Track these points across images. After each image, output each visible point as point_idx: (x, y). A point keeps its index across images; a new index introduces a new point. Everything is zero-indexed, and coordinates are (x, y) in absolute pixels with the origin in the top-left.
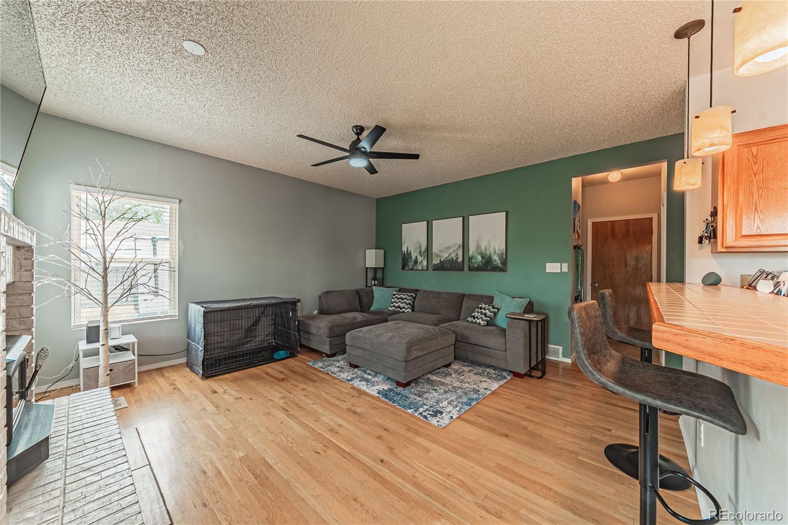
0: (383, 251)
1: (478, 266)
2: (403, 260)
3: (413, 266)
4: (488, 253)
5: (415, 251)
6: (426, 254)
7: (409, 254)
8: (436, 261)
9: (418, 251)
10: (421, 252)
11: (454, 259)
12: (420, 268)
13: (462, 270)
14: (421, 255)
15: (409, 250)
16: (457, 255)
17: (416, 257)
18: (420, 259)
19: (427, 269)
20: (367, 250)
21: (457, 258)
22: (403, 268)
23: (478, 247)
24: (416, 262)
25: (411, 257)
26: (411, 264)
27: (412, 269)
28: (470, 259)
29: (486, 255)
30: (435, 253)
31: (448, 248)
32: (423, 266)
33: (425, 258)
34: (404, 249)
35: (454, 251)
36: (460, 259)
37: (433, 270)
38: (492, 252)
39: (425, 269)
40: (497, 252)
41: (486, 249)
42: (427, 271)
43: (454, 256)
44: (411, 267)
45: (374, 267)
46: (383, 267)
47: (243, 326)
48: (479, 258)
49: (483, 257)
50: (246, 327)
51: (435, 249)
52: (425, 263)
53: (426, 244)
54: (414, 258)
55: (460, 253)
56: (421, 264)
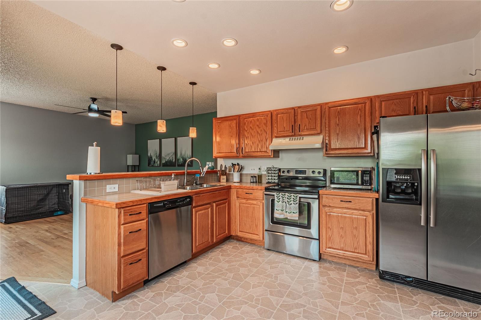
0: (138, 155)
1: (181, 164)
2: (149, 161)
3: (153, 164)
4: (185, 157)
5: (154, 155)
6: (159, 157)
7: (151, 157)
8: (163, 162)
9: (156, 156)
10: (157, 156)
11: (172, 160)
12: (156, 165)
13: (175, 166)
14: (157, 158)
15: (151, 155)
16: (173, 158)
17: (155, 159)
18: (156, 160)
19: (160, 166)
20: (128, 155)
21: (173, 160)
22: (149, 166)
23: (181, 154)
24: (154, 162)
25: (152, 159)
26: (152, 163)
27: (153, 166)
28: (178, 160)
29: (184, 158)
30: (163, 157)
31: (169, 154)
32: (158, 164)
33: (158, 160)
34: (149, 155)
35: (171, 156)
36: (174, 161)
37: (162, 166)
38: (187, 157)
39: (159, 165)
40: (188, 157)
41: (184, 155)
42: (159, 167)
43: (171, 158)
44: (152, 165)
45: (131, 165)
46: (138, 165)
47: (36, 199)
48: (181, 159)
49: (183, 159)
50: (38, 199)
51: (163, 155)
52: (159, 162)
53: (159, 152)
54: (153, 159)
55: (174, 157)
56: (157, 163)
